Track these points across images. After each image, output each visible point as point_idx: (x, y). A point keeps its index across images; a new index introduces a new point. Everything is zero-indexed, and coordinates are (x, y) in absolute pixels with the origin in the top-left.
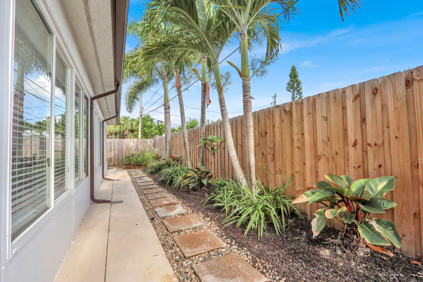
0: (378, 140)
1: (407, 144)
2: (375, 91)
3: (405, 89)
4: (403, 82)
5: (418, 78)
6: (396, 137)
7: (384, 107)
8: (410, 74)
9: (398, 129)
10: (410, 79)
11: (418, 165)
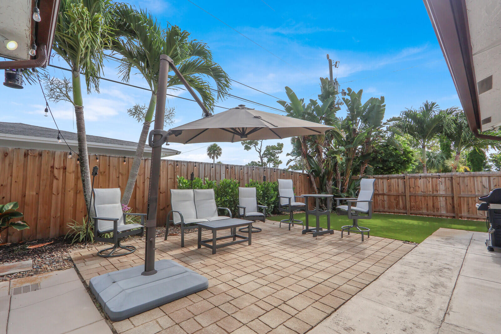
0: (4, 183)
1: (21, 186)
2: (6, 154)
3: (23, 158)
4: (23, 154)
5: (31, 154)
6: (16, 182)
7: (11, 165)
8: (27, 151)
9: (17, 177)
10: (26, 154)
11: (25, 196)
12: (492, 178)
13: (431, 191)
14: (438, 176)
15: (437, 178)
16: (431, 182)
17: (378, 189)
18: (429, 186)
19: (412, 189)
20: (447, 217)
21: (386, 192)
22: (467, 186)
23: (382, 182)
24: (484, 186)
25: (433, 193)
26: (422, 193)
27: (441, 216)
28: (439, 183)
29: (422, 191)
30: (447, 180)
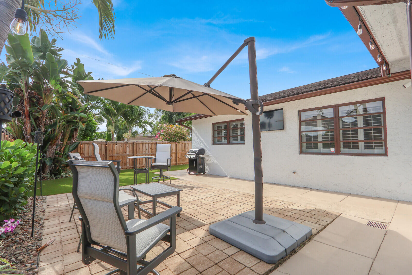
12: (149, 144)
13: (122, 152)
14: (126, 143)
15: (126, 144)
16: (122, 147)
17: (84, 153)
18: (121, 150)
19: (110, 152)
20: (130, 168)
21: (91, 155)
22: (140, 149)
23: (88, 147)
24: (146, 149)
25: (123, 154)
26: (117, 154)
27: (126, 168)
28: (127, 148)
29: (117, 153)
30: (131, 145)
